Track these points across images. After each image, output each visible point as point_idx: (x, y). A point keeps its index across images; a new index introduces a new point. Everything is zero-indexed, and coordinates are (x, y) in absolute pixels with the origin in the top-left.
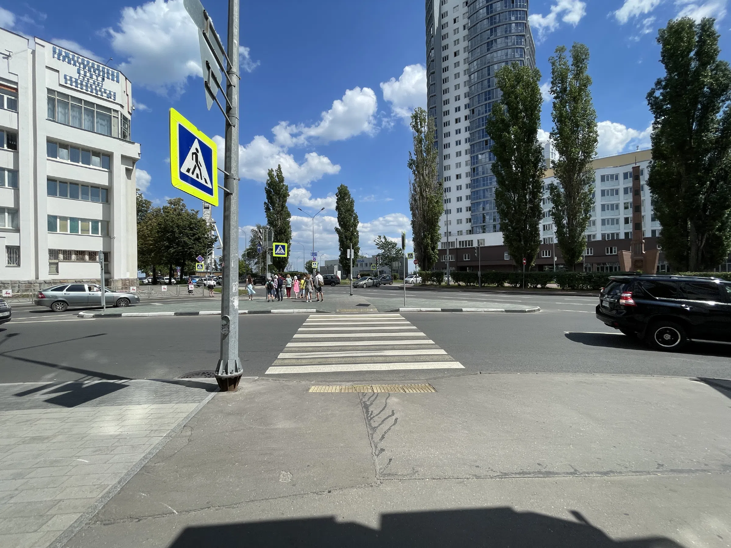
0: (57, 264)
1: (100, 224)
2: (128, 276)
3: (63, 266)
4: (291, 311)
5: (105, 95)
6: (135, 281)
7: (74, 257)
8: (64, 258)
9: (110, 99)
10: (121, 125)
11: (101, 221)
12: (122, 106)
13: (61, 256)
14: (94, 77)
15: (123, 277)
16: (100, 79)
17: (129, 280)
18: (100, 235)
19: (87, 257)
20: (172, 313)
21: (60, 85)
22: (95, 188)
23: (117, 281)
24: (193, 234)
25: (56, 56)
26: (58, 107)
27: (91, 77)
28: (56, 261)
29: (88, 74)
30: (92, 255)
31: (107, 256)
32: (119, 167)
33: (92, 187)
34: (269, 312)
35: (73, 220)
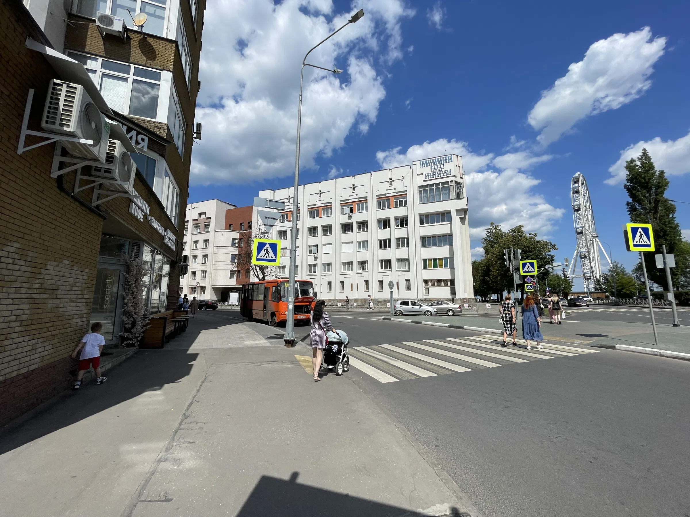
0: (428, 289)
1: (448, 260)
2: (466, 296)
3: (431, 289)
4: (479, 329)
5: (445, 174)
6: (472, 301)
7: (436, 284)
8: (432, 285)
9: (448, 176)
10: (455, 189)
11: (449, 258)
12: (455, 176)
13: (430, 284)
14: (439, 166)
15: (462, 297)
16: (442, 166)
17: (466, 299)
18: (449, 268)
19: (443, 283)
20: (410, 321)
21: (424, 181)
22: (445, 236)
23: (458, 300)
24: (526, 256)
25: (421, 166)
26: (424, 194)
27: (437, 168)
28: (428, 287)
29: (436, 167)
30: (446, 281)
31: (453, 282)
32: (456, 219)
33: (443, 236)
34: (462, 328)
35: (435, 260)
